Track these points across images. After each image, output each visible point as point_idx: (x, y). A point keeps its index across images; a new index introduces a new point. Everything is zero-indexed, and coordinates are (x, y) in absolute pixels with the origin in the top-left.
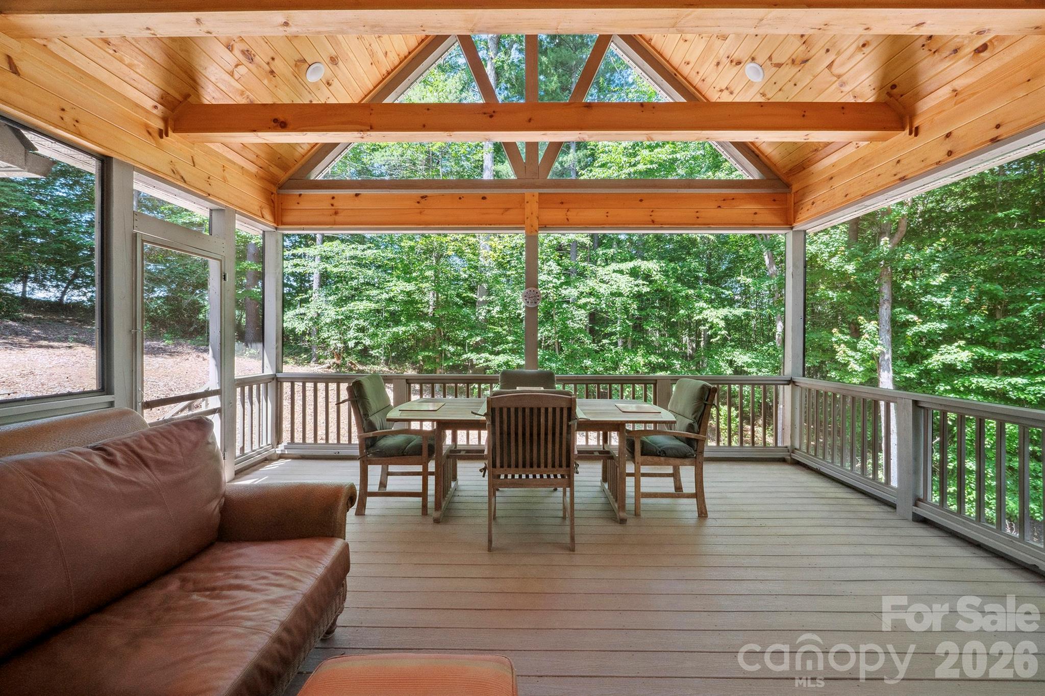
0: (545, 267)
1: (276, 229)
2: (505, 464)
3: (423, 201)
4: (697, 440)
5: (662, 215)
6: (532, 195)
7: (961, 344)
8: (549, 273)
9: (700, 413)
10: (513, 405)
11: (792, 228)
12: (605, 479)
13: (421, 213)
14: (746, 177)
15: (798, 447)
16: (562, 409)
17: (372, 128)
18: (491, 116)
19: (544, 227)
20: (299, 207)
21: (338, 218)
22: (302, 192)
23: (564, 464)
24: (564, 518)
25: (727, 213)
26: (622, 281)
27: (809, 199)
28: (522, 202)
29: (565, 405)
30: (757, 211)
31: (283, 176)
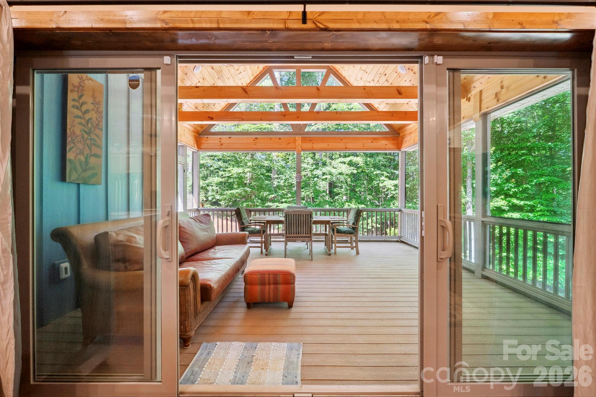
0: (306, 161)
1: (198, 151)
2: (290, 233)
3: (256, 140)
4: (356, 228)
5: (349, 145)
6: (299, 138)
7: (502, 197)
8: (308, 164)
9: (357, 219)
10: (292, 214)
11: (400, 150)
12: (325, 245)
13: (255, 144)
14: (384, 130)
15: (402, 236)
16: (308, 215)
17: (243, 120)
18: (284, 116)
19: (303, 150)
20: (207, 142)
21: (222, 147)
22: (208, 136)
23: (309, 233)
24: (310, 254)
25: (374, 145)
26: (343, 167)
27: (405, 140)
28: (295, 140)
29: (309, 213)
30: (386, 144)
31: (201, 130)
